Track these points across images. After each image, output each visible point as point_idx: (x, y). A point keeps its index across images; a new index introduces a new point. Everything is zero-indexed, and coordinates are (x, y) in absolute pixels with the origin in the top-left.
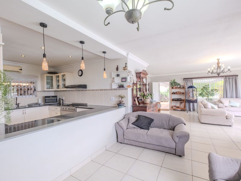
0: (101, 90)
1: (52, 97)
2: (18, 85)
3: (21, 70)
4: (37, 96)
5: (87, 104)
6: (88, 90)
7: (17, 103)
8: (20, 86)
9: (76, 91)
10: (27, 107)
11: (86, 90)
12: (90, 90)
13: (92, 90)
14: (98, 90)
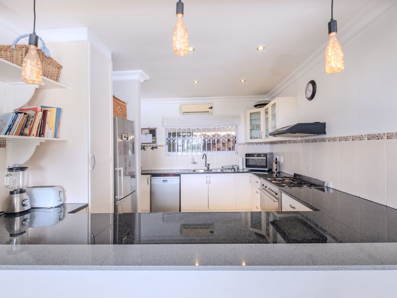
0: (370, 137)
1: (257, 156)
2: (215, 135)
3: (211, 108)
4: (238, 154)
5: (324, 183)
6: (330, 140)
7: (207, 163)
8: (218, 135)
9: (302, 142)
10: (219, 171)
11: (324, 140)
12: (334, 140)
13: (341, 139)
14: (361, 138)
